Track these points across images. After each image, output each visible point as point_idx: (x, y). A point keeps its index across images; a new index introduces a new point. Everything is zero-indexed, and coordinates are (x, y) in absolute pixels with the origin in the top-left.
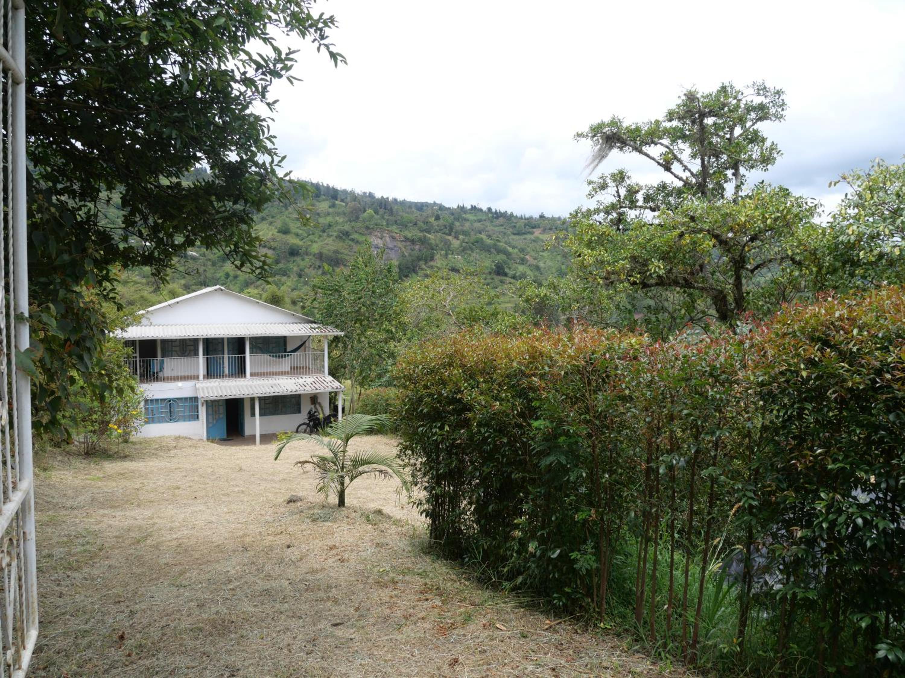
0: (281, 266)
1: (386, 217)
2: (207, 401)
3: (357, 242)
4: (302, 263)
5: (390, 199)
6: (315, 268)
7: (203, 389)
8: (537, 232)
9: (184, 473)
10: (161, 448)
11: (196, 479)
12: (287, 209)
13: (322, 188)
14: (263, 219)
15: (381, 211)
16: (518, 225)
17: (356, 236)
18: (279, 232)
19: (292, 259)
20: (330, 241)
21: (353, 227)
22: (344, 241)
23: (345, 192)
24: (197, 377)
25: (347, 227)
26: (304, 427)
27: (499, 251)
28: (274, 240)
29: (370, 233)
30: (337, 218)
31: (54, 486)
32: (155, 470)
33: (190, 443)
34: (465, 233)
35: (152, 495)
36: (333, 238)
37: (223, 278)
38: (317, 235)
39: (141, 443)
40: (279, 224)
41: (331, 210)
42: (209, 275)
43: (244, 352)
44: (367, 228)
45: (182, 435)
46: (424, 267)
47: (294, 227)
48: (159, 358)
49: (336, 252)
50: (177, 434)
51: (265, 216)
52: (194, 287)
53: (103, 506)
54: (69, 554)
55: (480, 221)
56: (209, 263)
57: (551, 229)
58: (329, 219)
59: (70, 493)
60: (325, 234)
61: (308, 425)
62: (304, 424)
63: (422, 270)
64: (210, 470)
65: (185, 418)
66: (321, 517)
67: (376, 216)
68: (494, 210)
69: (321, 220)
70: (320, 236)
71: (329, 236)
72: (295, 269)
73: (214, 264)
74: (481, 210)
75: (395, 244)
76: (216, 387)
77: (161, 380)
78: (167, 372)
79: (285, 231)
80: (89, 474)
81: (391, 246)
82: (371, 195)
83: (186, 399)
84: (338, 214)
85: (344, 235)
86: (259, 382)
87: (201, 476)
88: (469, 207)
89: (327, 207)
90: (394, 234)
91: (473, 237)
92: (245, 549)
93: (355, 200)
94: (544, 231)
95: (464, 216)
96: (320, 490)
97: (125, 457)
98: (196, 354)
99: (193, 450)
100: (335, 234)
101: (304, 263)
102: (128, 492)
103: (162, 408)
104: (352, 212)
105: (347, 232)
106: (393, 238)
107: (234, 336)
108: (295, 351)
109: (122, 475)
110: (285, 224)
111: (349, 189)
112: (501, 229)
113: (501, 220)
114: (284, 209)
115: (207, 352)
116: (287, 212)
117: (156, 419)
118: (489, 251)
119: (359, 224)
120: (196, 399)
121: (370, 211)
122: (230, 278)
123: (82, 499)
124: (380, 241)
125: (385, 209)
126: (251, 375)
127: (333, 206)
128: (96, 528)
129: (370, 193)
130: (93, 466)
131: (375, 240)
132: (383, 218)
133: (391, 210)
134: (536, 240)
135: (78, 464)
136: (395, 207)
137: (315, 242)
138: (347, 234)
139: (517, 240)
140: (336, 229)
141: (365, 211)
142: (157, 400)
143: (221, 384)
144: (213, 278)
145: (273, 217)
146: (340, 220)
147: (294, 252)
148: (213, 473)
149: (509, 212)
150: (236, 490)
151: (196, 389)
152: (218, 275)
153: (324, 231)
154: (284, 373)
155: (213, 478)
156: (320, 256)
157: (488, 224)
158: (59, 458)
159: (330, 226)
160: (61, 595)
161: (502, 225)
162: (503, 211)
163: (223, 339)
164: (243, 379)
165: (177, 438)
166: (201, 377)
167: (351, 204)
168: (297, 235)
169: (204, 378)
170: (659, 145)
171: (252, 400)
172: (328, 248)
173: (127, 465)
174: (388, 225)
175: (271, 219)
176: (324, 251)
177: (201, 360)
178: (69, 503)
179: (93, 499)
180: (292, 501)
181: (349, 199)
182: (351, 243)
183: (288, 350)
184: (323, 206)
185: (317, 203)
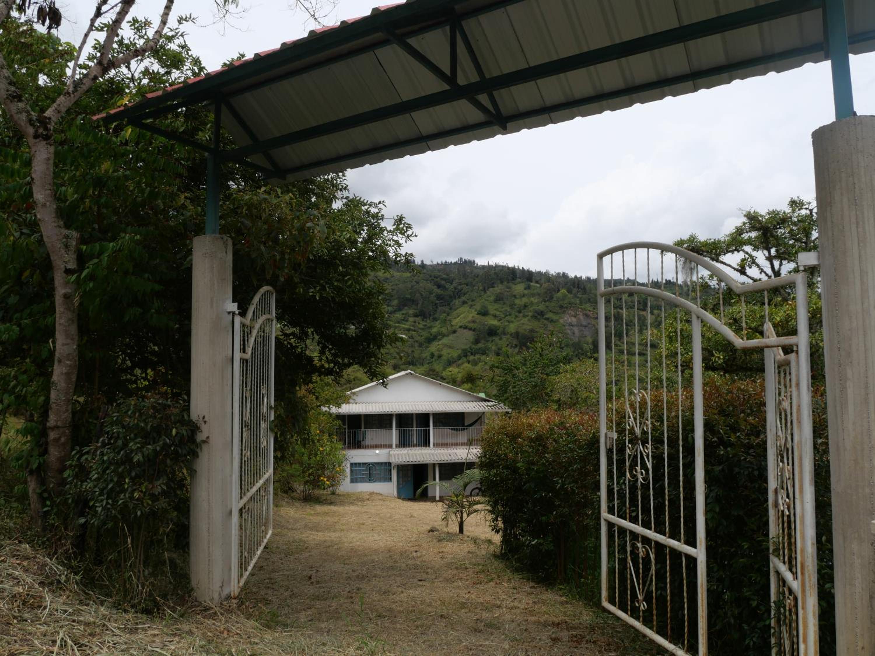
0: (480, 345)
1: (579, 295)
2: (398, 466)
3: (552, 320)
4: (500, 342)
5: (584, 277)
6: (512, 346)
7: (395, 456)
9: (370, 516)
10: (358, 499)
11: (377, 519)
12: (485, 292)
13: (518, 271)
14: (464, 303)
15: (575, 290)
17: (550, 315)
18: (478, 314)
19: (490, 339)
20: (525, 320)
21: (547, 307)
22: (539, 320)
23: (540, 273)
24: (390, 446)
25: (542, 307)
26: (477, 491)
28: (474, 322)
29: (564, 312)
30: (532, 299)
31: (282, 516)
32: (350, 512)
33: (381, 497)
35: (344, 527)
36: (529, 317)
37: (428, 358)
38: (513, 316)
39: (344, 495)
40: (478, 307)
41: (526, 292)
42: (416, 355)
43: (428, 426)
44: (561, 307)
45: (375, 491)
47: (492, 308)
48: (363, 429)
49: (532, 331)
50: (372, 491)
51: (466, 299)
52: (403, 367)
53: (311, 529)
54: (288, 548)
56: (417, 344)
58: (525, 300)
59: (291, 521)
60: (521, 315)
61: (480, 489)
62: (477, 488)
64: (388, 515)
65: (380, 480)
66: (444, 539)
67: (570, 296)
69: (517, 302)
70: (516, 316)
71: (524, 316)
72: (494, 348)
73: (421, 345)
74: (674, 284)
75: (589, 321)
76: (405, 455)
77: (363, 448)
78: (368, 442)
79: (484, 313)
80: (305, 511)
81: (584, 323)
82: (565, 275)
83: (382, 463)
84: (533, 295)
85: (539, 315)
86: (439, 451)
87: (381, 518)
88: (664, 281)
89: (523, 289)
90: (588, 312)
92: (390, 551)
93: (549, 281)
96: (443, 519)
97: (331, 503)
98: (391, 427)
99: (382, 502)
100: (530, 314)
101: (503, 342)
102: (329, 524)
103: (363, 470)
104: (546, 293)
105: (542, 312)
106: (587, 316)
107: (420, 412)
108: (471, 425)
109: (327, 514)
110: (484, 306)
111: (543, 270)
114: (483, 293)
115: (399, 425)
116: (485, 296)
117: (359, 479)
119: (553, 304)
120: (389, 464)
121: (563, 291)
122: (435, 358)
123: (298, 525)
124: (574, 320)
125: (578, 287)
126: (434, 445)
127: (528, 287)
128: (306, 539)
129: (564, 273)
130: (308, 507)
131: (568, 318)
132: (576, 296)
133: (584, 289)
135: (299, 506)
136: (588, 286)
137: (512, 322)
138: (542, 314)
140: (531, 309)
141: (559, 291)
142: (360, 464)
143: (410, 452)
144: (420, 358)
145: (473, 301)
146: (535, 300)
147: (492, 332)
148: (390, 517)
150: (404, 528)
151: (389, 455)
152: (424, 355)
153: (520, 312)
154: (462, 444)
155: (390, 520)
156: (517, 335)
158: (286, 500)
159: (525, 306)
160: (282, 564)
163: (412, 414)
164: (428, 448)
165: (372, 494)
166: (394, 446)
167: (546, 285)
168: (495, 316)
169: (396, 446)
170: (741, 252)
171: (434, 465)
172: (525, 327)
173: (333, 508)
174: (581, 303)
175: (471, 303)
176: (521, 331)
177: (394, 432)
178: (290, 527)
179: (306, 526)
180: (432, 531)
181: (543, 281)
182: (545, 322)
183: (466, 424)
184: (519, 288)
185: (513, 286)
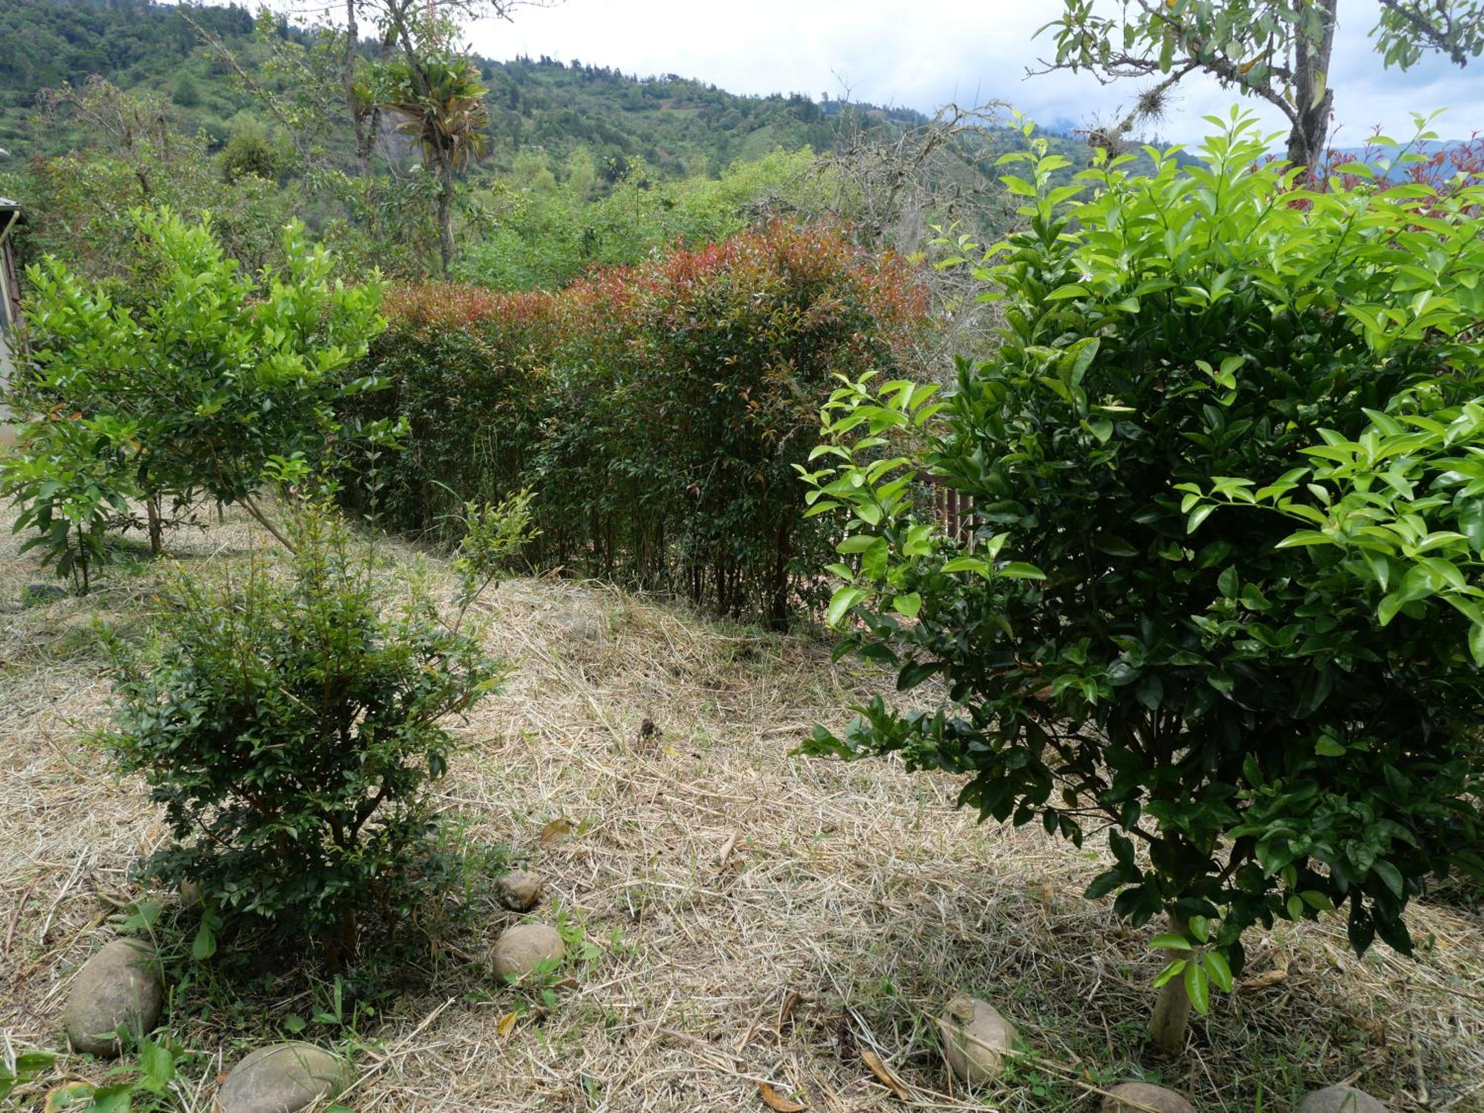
8: (666, 106)
12: (186, 55)
14: (139, 77)
16: (631, 92)
18: (176, 102)
27: (608, 138)
34: (541, 104)
40: (173, 86)
46: (475, 166)
47: (205, 91)
51: (141, 70)
55: (560, 85)
57: (690, 100)
63: (474, 172)
68: (584, 65)
74: (560, 65)
79: (189, 101)
88: (537, 60)
91: (559, 112)
94: (678, 104)
95: (531, 75)
110: (186, 85)
112: (602, 100)
113: (598, 81)
114: (180, 56)
116: (187, 62)
118: (590, 138)
134: (667, 120)
139: (634, 120)
145: (159, 73)
149: (613, 70)
157: (575, 89)
161: (602, 93)
162: (601, 66)
168: (215, 108)
175: (154, 77)
185: (248, 45)
